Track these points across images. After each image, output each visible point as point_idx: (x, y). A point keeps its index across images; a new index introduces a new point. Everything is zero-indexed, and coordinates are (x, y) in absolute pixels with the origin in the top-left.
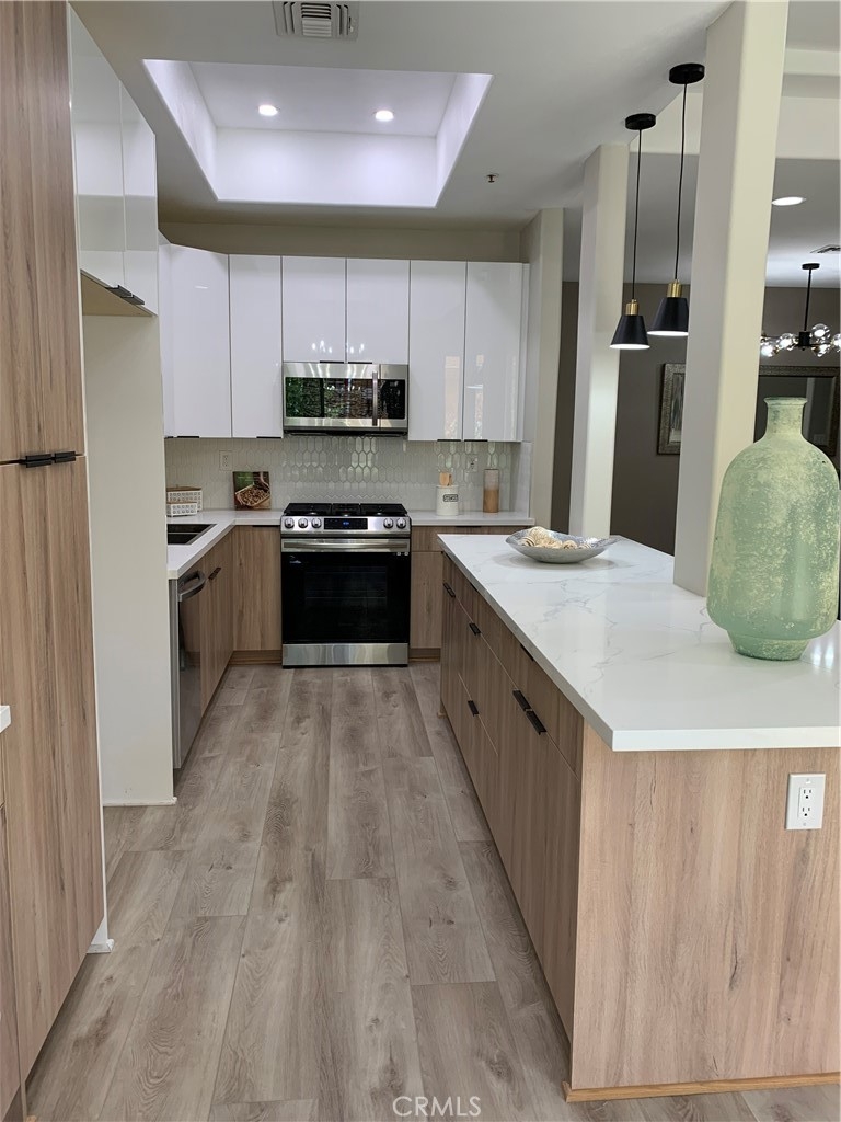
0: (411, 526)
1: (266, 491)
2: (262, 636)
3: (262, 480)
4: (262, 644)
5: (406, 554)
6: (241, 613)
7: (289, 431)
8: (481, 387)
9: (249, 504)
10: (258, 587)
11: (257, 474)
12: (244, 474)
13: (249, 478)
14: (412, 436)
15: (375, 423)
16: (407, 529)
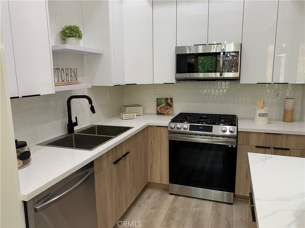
0: (237, 131)
1: (171, 107)
2: (161, 177)
3: (169, 102)
4: (161, 181)
5: (234, 146)
6: (152, 165)
7: (178, 80)
8: (284, 55)
9: (163, 112)
10: (159, 155)
11: (167, 99)
12: (161, 99)
13: (163, 101)
14: (242, 81)
15: (221, 75)
16: (235, 133)
